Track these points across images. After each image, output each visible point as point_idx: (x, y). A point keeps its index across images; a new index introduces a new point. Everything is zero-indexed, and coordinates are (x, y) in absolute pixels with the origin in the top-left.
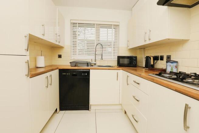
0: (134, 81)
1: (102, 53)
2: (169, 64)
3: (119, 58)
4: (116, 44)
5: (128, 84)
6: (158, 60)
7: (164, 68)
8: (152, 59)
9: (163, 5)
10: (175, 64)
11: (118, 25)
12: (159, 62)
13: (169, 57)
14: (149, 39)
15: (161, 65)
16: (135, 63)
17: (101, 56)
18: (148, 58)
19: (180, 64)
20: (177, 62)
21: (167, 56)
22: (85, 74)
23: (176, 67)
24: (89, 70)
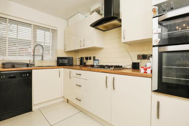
0: (76, 74)
1: (43, 55)
2: (95, 61)
3: (59, 58)
4: (54, 46)
5: (70, 78)
6: (88, 59)
7: (92, 64)
8: (85, 59)
9: (93, 27)
10: (98, 61)
11: (56, 30)
12: (89, 60)
13: (94, 58)
14: (84, 46)
15: (90, 62)
16: (72, 62)
17: (41, 57)
18: (82, 59)
19: (100, 61)
20: (98, 60)
21: (93, 57)
22: (26, 75)
23: (98, 63)
24: (31, 71)
